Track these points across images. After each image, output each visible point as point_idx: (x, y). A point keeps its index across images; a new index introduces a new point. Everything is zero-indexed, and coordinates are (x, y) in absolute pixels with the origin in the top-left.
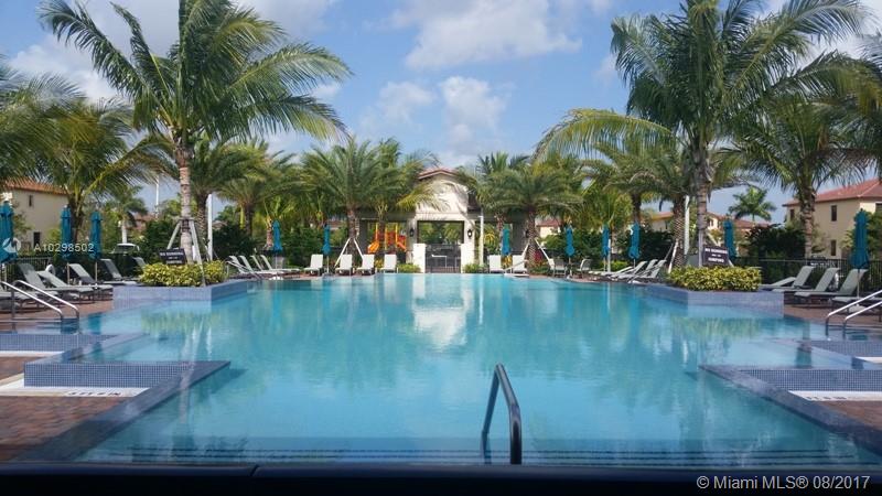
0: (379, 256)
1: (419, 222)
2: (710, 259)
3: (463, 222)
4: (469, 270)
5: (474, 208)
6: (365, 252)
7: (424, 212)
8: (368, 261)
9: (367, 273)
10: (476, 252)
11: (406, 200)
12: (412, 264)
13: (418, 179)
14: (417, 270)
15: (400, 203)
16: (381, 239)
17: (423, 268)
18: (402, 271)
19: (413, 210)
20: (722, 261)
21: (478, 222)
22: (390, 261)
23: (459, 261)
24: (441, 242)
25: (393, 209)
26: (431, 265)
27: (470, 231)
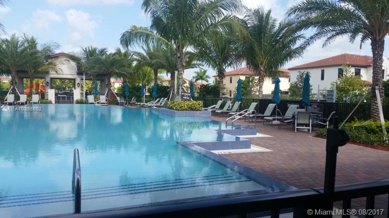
0: (30, 95)
1: (51, 79)
2: (184, 98)
3: (74, 80)
4: (78, 102)
5: (80, 73)
6: (22, 93)
7: (53, 74)
8: (23, 98)
9: (23, 104)
10: (82, 94)
11: (43, 68)
12: (47, 99)
13: (51, 57)
14: (50, 102)
15: (40, 70)
16: (31, 87)
17: (54, 102)
18: (41, 103)
19: (47, 73)
20: (188, 98)
21: (82, 79)
22: (36, 98)
23: (73, 98)
24: (64, 89)
25: (36, 72)
26: (58, 100)
27: (78, 84)
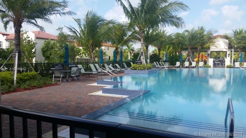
0: (198, 62)
1: (211, 52)
3: (226, 52)
4: (228, 67)
5: (230, 47)
6: (193, 61)
7: (213, 49)
8: (194, 64)
9: (193, 67)
10: (231, 61)
11: (207, 45)
12: (208, 65)
13: (211, 39)
14: (210, 67)
15: (205, 46)
16: (199, 57)
17: (212, 66)
18: (204, 67)
19: (209, 48)
21: (232, 51)
22: (201, 64)
23: (225, 64)
24: (219, 58)
25: (203, 48)
26: (215, 65)
27: (229, 54)
